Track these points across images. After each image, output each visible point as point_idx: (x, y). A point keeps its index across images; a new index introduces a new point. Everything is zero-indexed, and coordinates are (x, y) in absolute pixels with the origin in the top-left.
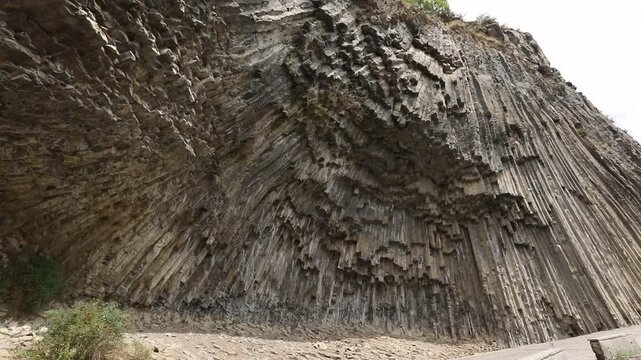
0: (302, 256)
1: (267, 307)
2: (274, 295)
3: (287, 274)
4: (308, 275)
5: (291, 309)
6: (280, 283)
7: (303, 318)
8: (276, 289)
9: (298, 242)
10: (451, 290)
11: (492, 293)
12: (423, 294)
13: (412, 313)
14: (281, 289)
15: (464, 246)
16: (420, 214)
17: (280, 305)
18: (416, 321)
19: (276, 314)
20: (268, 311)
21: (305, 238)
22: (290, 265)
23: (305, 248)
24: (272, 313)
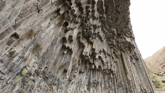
0: (67, 36)
1: (20, 74)
2: (33, 61)
3: (52, 44)
4: (65, 52)
5: (46, 79)
6: (44, 51)
7: (54, 87)
8: (38, 56)
9: (66, 24)
10: (116, 77)
11: (130, 79)
12: (106, 77)
13: (103, 86)
14: (43, 57)
15: (119, 60)
16: (110, 43)
17: (37, 73)
18: (104, 90)
19: (30, 83)
20: (19, 79)
21: (72, 24)
22: (56, 39)
23: (70, 32)
24: (24, 82)
